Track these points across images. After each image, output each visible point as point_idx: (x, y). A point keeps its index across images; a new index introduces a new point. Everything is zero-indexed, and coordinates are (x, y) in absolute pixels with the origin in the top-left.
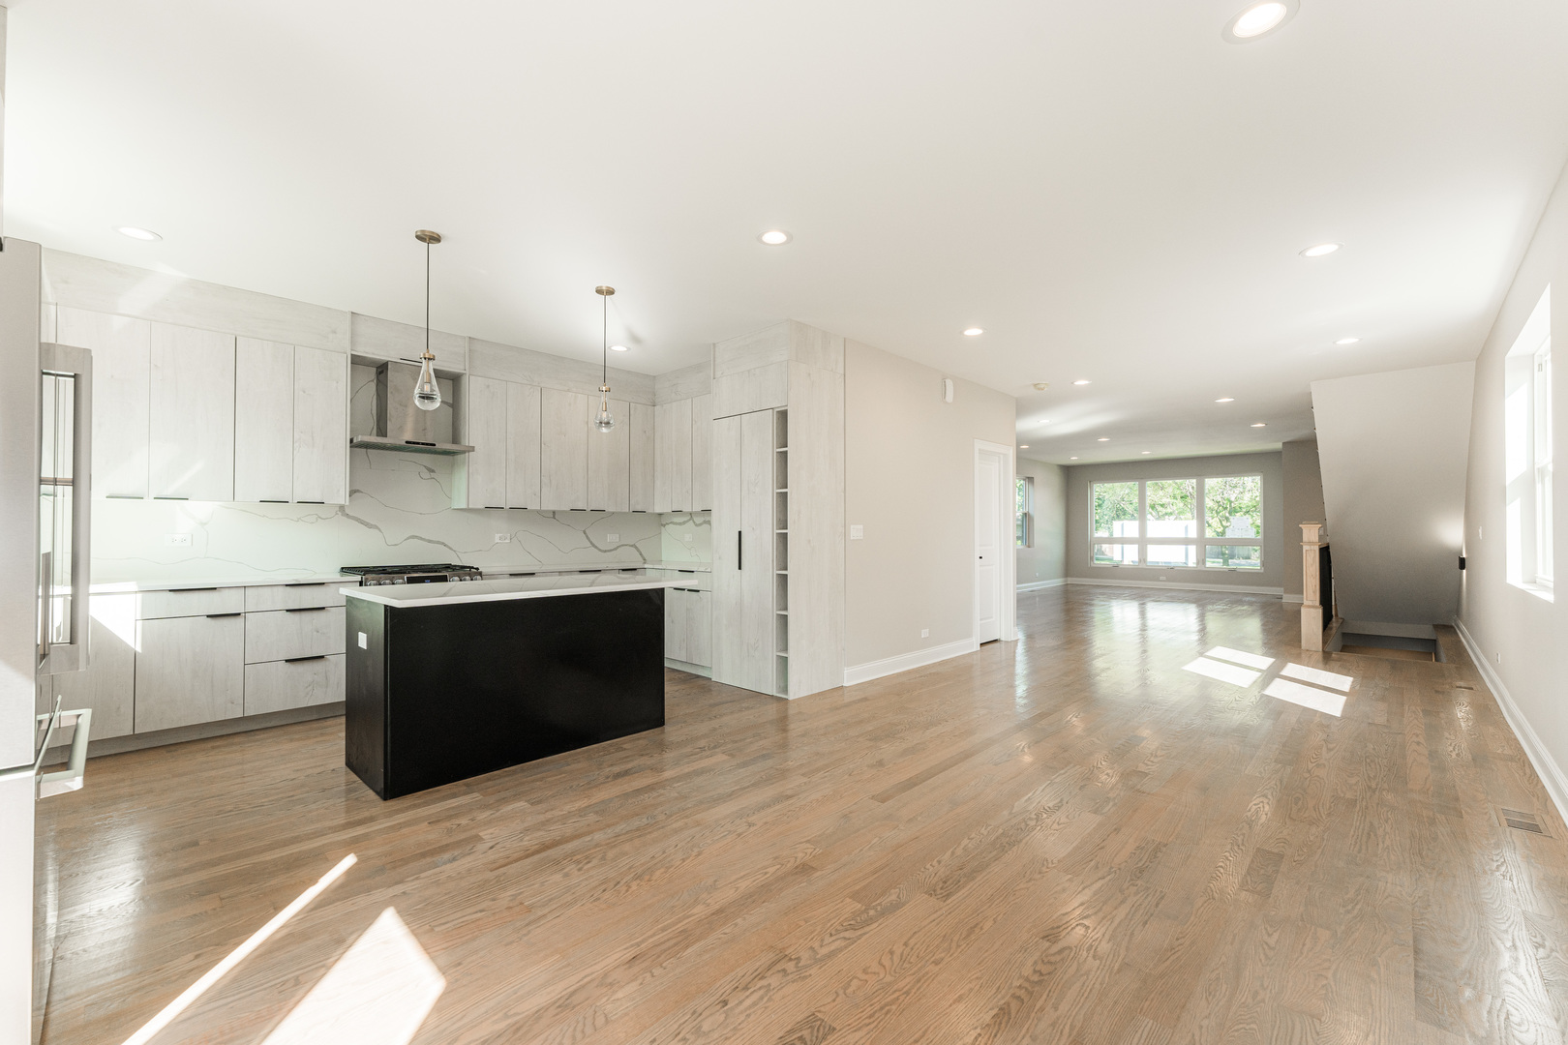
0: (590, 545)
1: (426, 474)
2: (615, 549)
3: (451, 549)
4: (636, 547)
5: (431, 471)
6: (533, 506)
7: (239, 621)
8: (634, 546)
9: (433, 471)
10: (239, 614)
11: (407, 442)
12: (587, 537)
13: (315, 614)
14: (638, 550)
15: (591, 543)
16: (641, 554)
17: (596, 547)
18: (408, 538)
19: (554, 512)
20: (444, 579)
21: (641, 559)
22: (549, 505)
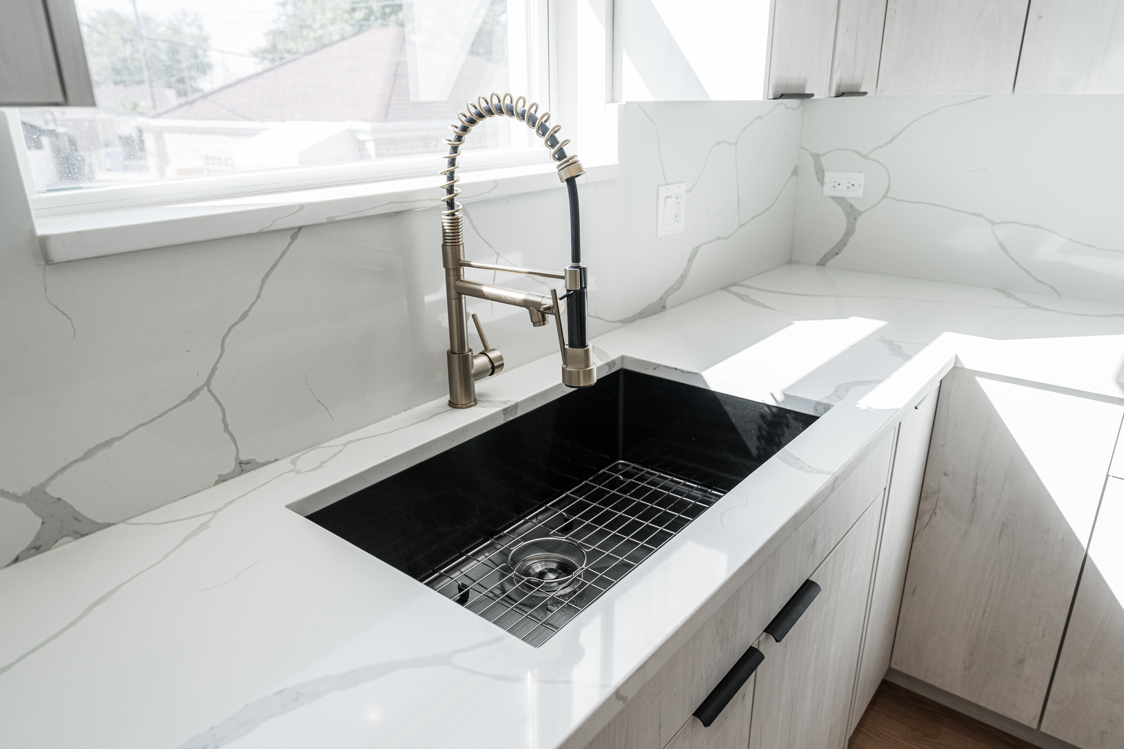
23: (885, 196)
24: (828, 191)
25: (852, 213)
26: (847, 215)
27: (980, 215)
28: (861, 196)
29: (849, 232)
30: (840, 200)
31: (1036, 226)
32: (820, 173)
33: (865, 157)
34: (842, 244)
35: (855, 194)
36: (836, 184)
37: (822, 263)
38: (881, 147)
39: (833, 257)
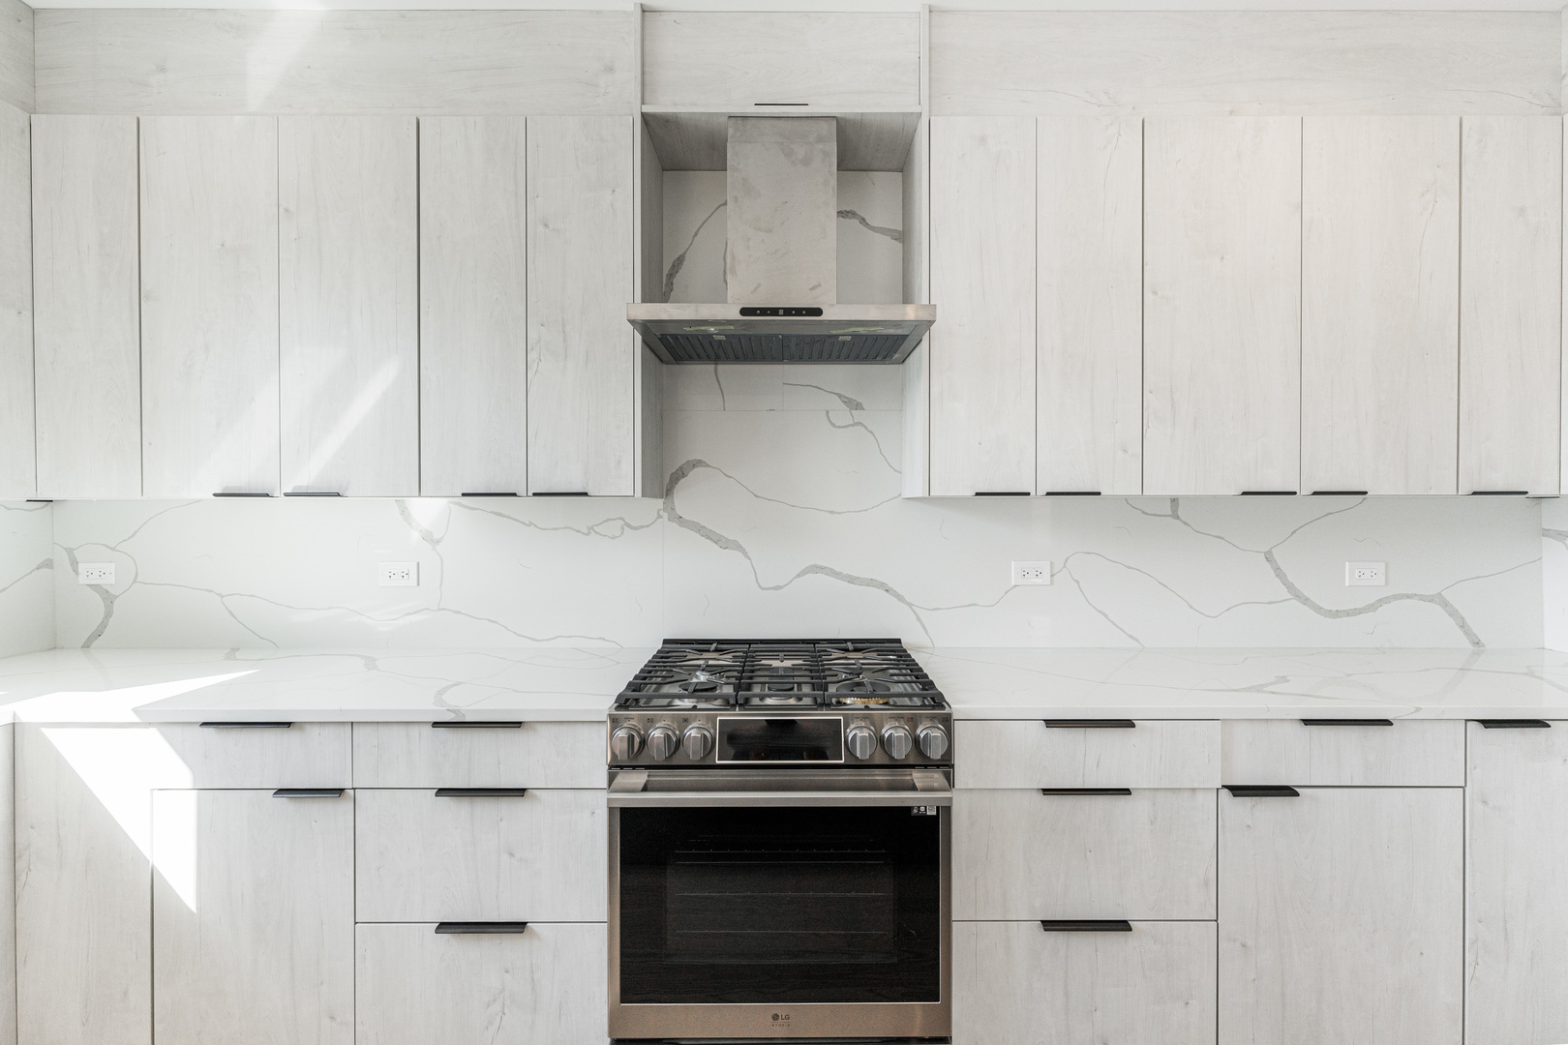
0: (1284, 593)
1: (842, 415)
2: (1372, 607)
4: (1445, 604)
5: (855, 405)
6: (1118, 483)
7: (340, 809)
8: (1439, 599)
9: (858, 406)
10: (340, 791)
11: (744, 311)
12: (1278, 571)
13: (505, 805)
14: (1453, 613)
15: (1290, 587)
16: (1463, 625)
17: (1306, 601)
19: (1174, 501)
21: (1467, 645)
22: (1163, 483)
23: (135, 581)
24: (83, 580)
25: (108, 597)
26: (104, 599)
27: (211, 591)
28: (113, 582)
29: (108, 615)
30: (96, 588)
31: (252, 596)
32: (74, 563)
33: (113, 549)
34: (103, 625)
35: (108, 581)
36: (89, 574)
37: (86, 646)
38: (125, 540)
39: (96, 639)
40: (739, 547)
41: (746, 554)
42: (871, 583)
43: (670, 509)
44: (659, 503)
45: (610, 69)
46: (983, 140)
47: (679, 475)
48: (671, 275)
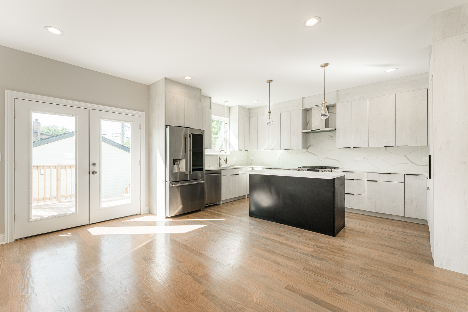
1: (330, 138)
3: (339, 162)
9: (333, 137)
15: (410, 161)
18: (325, 158)
20: (318, 171)
40: (316, 155)
41: (317, 156)
42: (335, 160)
43: (308, 151)
44: (306, 150)
45: (299, 105)
46: (344, 105)
47: (309, 147)
48: (308, 123)
